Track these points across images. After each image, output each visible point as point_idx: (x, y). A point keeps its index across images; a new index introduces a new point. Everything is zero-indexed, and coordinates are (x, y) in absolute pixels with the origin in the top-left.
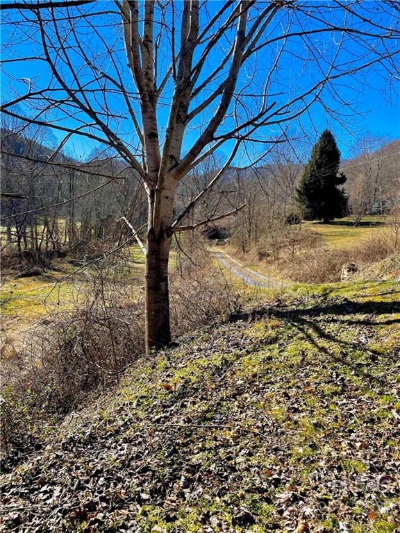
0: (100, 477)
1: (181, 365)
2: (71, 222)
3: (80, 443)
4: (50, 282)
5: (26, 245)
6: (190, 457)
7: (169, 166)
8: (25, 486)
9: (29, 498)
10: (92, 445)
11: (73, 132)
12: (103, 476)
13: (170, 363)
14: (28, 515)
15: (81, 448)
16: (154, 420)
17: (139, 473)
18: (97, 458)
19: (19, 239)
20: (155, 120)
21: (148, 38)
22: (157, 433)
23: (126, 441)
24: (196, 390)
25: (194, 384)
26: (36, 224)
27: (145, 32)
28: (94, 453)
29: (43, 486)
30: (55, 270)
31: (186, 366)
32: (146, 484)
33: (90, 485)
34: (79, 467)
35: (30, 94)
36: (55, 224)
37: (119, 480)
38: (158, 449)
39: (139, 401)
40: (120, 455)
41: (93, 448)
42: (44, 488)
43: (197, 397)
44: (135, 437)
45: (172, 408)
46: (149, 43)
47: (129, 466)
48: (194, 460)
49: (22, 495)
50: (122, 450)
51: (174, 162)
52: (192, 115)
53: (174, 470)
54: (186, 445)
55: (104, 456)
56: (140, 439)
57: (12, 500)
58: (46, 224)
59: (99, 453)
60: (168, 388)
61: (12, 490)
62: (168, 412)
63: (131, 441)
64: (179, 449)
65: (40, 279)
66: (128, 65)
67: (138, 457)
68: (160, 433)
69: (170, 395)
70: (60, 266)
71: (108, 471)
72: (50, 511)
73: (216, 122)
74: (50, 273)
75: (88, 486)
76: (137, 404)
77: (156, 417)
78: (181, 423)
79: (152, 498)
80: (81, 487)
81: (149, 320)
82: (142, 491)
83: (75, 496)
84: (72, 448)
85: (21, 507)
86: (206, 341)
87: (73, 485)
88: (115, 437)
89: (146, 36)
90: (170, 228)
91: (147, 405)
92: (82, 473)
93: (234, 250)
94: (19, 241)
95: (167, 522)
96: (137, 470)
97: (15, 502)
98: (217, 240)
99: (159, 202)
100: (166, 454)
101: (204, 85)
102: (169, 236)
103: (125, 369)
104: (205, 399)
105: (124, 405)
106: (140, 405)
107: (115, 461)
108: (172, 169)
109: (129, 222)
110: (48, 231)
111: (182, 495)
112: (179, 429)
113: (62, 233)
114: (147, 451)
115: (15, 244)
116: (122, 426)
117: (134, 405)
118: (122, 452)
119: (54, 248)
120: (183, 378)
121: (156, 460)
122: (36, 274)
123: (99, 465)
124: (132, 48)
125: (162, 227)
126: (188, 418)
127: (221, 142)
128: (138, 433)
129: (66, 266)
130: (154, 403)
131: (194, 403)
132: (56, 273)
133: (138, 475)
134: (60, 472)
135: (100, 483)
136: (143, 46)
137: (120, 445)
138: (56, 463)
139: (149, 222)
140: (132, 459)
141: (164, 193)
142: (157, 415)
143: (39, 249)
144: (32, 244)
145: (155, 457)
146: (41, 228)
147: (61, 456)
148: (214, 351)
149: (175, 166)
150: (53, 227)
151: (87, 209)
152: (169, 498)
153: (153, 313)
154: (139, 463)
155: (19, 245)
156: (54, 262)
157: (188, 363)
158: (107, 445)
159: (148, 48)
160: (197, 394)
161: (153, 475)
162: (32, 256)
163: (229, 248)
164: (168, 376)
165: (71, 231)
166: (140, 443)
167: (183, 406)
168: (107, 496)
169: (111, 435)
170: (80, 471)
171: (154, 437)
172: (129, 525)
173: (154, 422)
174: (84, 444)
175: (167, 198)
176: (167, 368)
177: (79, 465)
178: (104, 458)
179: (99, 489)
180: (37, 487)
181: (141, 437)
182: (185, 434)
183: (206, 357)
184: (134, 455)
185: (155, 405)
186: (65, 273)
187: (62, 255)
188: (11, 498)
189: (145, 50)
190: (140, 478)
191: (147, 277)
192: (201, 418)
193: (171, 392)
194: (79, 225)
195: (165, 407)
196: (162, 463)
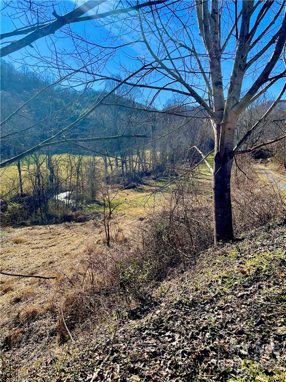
0: (206, 332)
1: (250, 256)
2: (154, 152)
3: (186, 305)
4: (142, 192)
5: (127, 169)
6: (276, 328)
7: (232, 105)
8: (155, 329)
9: (158, 339)
10: (195, 308)
11: (161, 89)
12: (208, 332)
13: (241, 254)
14: (161, 351)
15: (187, 309)
16: (239, 296)
17: (235, 333)
18: (200, 318)
19: (123, 165)
20: (220, 71)
21: (215, 11)
22: (243, 306)
23: (220, 308)
24: (268, 276)
25: (265, 271)
26: (132, 154)
27: (212, 7)
28: (198, 314)
29: (167, 332)
30: (144, 184)
31: (255, 257)
32: (243, 343)
33: (200, 337)
34: (189, 322)
35: (145, 66)
36: (143, 153)
37: (221, 337)
38: (248, 318)
39: (223, 280)
40: (218, 318)
41: (196, 310)
42: (168, 334)
43: (270, 282)
44: (226, 307)
45: (251, 288)
46: (215, 15)
47: (226, 327)
48: (279, 331)
49: (153, 336)
50: (218, 314)
51: (235, 102)
52: (250, 63)
53: (264, 336)
54: (270, 318)
55: (206, 317)
56: (231, 309)
57: (148, 338)
58: (138, 154)
59: (201, 314)
60: (243, 273)
61: (146, 331)
62: (248, 291)
63: (224, 309)
64: (265, 321)
65: (136, 191)
66: (200, 34)
67: (232, 322)
68: (246, 306)
69: (247, 278)
70: (148, 182)
71: (211, 329)
72: (176, 351)
73: (270, 66)
74: (141, 186)
75: (199, 337)
76: (222, 282)
77: (240, 294)
78: (262, 301)
79: (250, 354)
80: (194, 337)
81: (216, 220)
82: (241, 348)
83: (191, 343)
84: (182, 308)
85: (155, 344)
86: (267, 239)
87: (188, 335)
88: (211, 305)
89: (213, 10)
90: (232, 152)
91: (230, 284)
92: (192, 327)
93: (277, 167)
94: (122, 166)
95: (267, 375)
96: (234, 332)
97: (150, 340)
98: (261, 159)
99: (224, 133)
100: (255, 323)
101: (259, 39)
102: (231, 158)
103: (199, 255)
104: (277, 284)
105: (212, 281)
106: (224, 283)
107: (215, 322)
108: (233, 107)
109: (199, 149)
110: (140, 158)
111: (273, 356)
112: (261, 305)
113: (148, 159)
114: (239, 319)
115: (120, 168)
116: (214, 297)
117: (220, 283)
118: (219, 317)
119: (143, 170)
120: (254, 266)
121: (247, 327)
122: (134, 187)
123: (204, 323)
124: (203, 21)
125: (226, 151)
126: (267, 297)
127: (274, 81)
128: (228, 304)
129: (152, 181)
130: (236, 283)
131: (269, 287)
132: (145, 186)
133: (234, 335)
134: (177, 324)
135: (207, 336)
136: (211, 18)
137: (216, 311)
138: (172, 317)
139: (215, 149)
140: (228, 322)
141: (228, 126)
142: (240, 292)
143: (134, 171)
144: (130, 168)
145: (246, 324)
146: (135, 157)
147: (175, 313)
148: (277, 247)
149: (236, 105)
150: (143, 156)
151: (164, 142)
152: (263, 357)
153: (220, 215)
154: (234, 327)
155: (123, 169)
156: (144, 179)
157: (256, 255)
158: (206, 309)
159: (214, 19)
160: (270, 280)
161: (247, 338)
162: (130, 176)
163: (271, 166)
164: (241, 263)
165: (154, 158)
166: (231, 311)
167: (260, 288)
168: (215, 347)
169: (207, 303)
170: (190, 325)
171: (241, 309)
172: (238, 372)
173: (239, 297)
174: (189, 306)
175: (230, 129)
176: (238, 257)
177: (189, 321)
178: (206, 319)
179: (207, 341)
180: (163, 332)
181: (231, 307)
182: (267, 309)
183: (270, 251)
184: (230, 320)
185: (236, 285)
186: (151, 186)
187: (148, 174)
188: (147, 337)
189: (212, 20)
190: (238, 338)
191: (214, 189)
192: (278, 299)
193: (247, 276)
194: (158, 153)
195: (245, 287)
196: (252, 330)
